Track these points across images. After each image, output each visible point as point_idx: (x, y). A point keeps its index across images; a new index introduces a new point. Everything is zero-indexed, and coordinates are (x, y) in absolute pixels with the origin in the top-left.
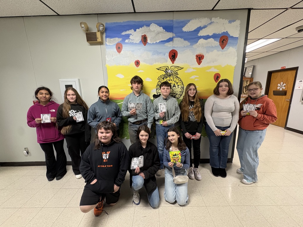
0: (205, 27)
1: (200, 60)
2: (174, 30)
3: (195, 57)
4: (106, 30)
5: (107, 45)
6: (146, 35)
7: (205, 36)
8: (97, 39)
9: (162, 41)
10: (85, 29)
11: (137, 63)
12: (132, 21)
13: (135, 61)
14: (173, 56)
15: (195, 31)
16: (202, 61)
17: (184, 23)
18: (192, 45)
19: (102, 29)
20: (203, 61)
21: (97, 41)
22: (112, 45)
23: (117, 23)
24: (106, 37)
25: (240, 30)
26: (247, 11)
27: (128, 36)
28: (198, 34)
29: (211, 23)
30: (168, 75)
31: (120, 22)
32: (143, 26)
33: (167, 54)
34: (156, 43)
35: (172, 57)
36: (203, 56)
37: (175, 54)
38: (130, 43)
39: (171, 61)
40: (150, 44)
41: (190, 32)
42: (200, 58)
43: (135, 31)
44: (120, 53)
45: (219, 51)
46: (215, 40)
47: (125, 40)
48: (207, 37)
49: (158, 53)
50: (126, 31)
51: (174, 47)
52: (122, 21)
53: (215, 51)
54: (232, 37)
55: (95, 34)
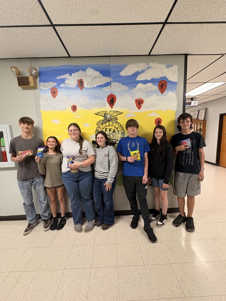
0: (143, 72)
1: (139, 104)
2: (112, 74)
3: (135, 102)
4: (40, 74)
5: (41, 89)
6: (82, 80)
7: (143, 81)
8: (30, 84)
9: (99, 86)
10: (16, 74)
11: (74, 108)
12: (67, 65)
13: (71, 106)
14: (112, 100)
15: (132, 75)
16: (141, 105)
17: (122, 68)
18: (130, 89)
19: (35, 73)
20: (143, 105)
21: (29, 85)
22: (46, 90)
23: (51, 67)
24: (40, 81)
25: (179, 75)
26: (184, 57)
27: (63, 81)
28: (136, 78)
29: (148, 68)
30: (107, 120)
31: (55, 67)
32: (79, 71)
33: (105, 99)
34: (93, 87)
35: (111, 102)
36: (143, 101)
37: (113, 99)
38: (65, 88)
39: (110, 105)
40: (88, 88)
41: (127, 76)
42: (139, 103)
43: (71, 75)
44: (56, 98)
45: (158, 95)
46: (154, 85)
47: (61, 84)
48: (145, 82)
49: (96, 98)
50: (61, 75)
51: (112, 91)
52: (56, 66)
53: (155, 95)
54: (171, 82)
55: (27, 78)
